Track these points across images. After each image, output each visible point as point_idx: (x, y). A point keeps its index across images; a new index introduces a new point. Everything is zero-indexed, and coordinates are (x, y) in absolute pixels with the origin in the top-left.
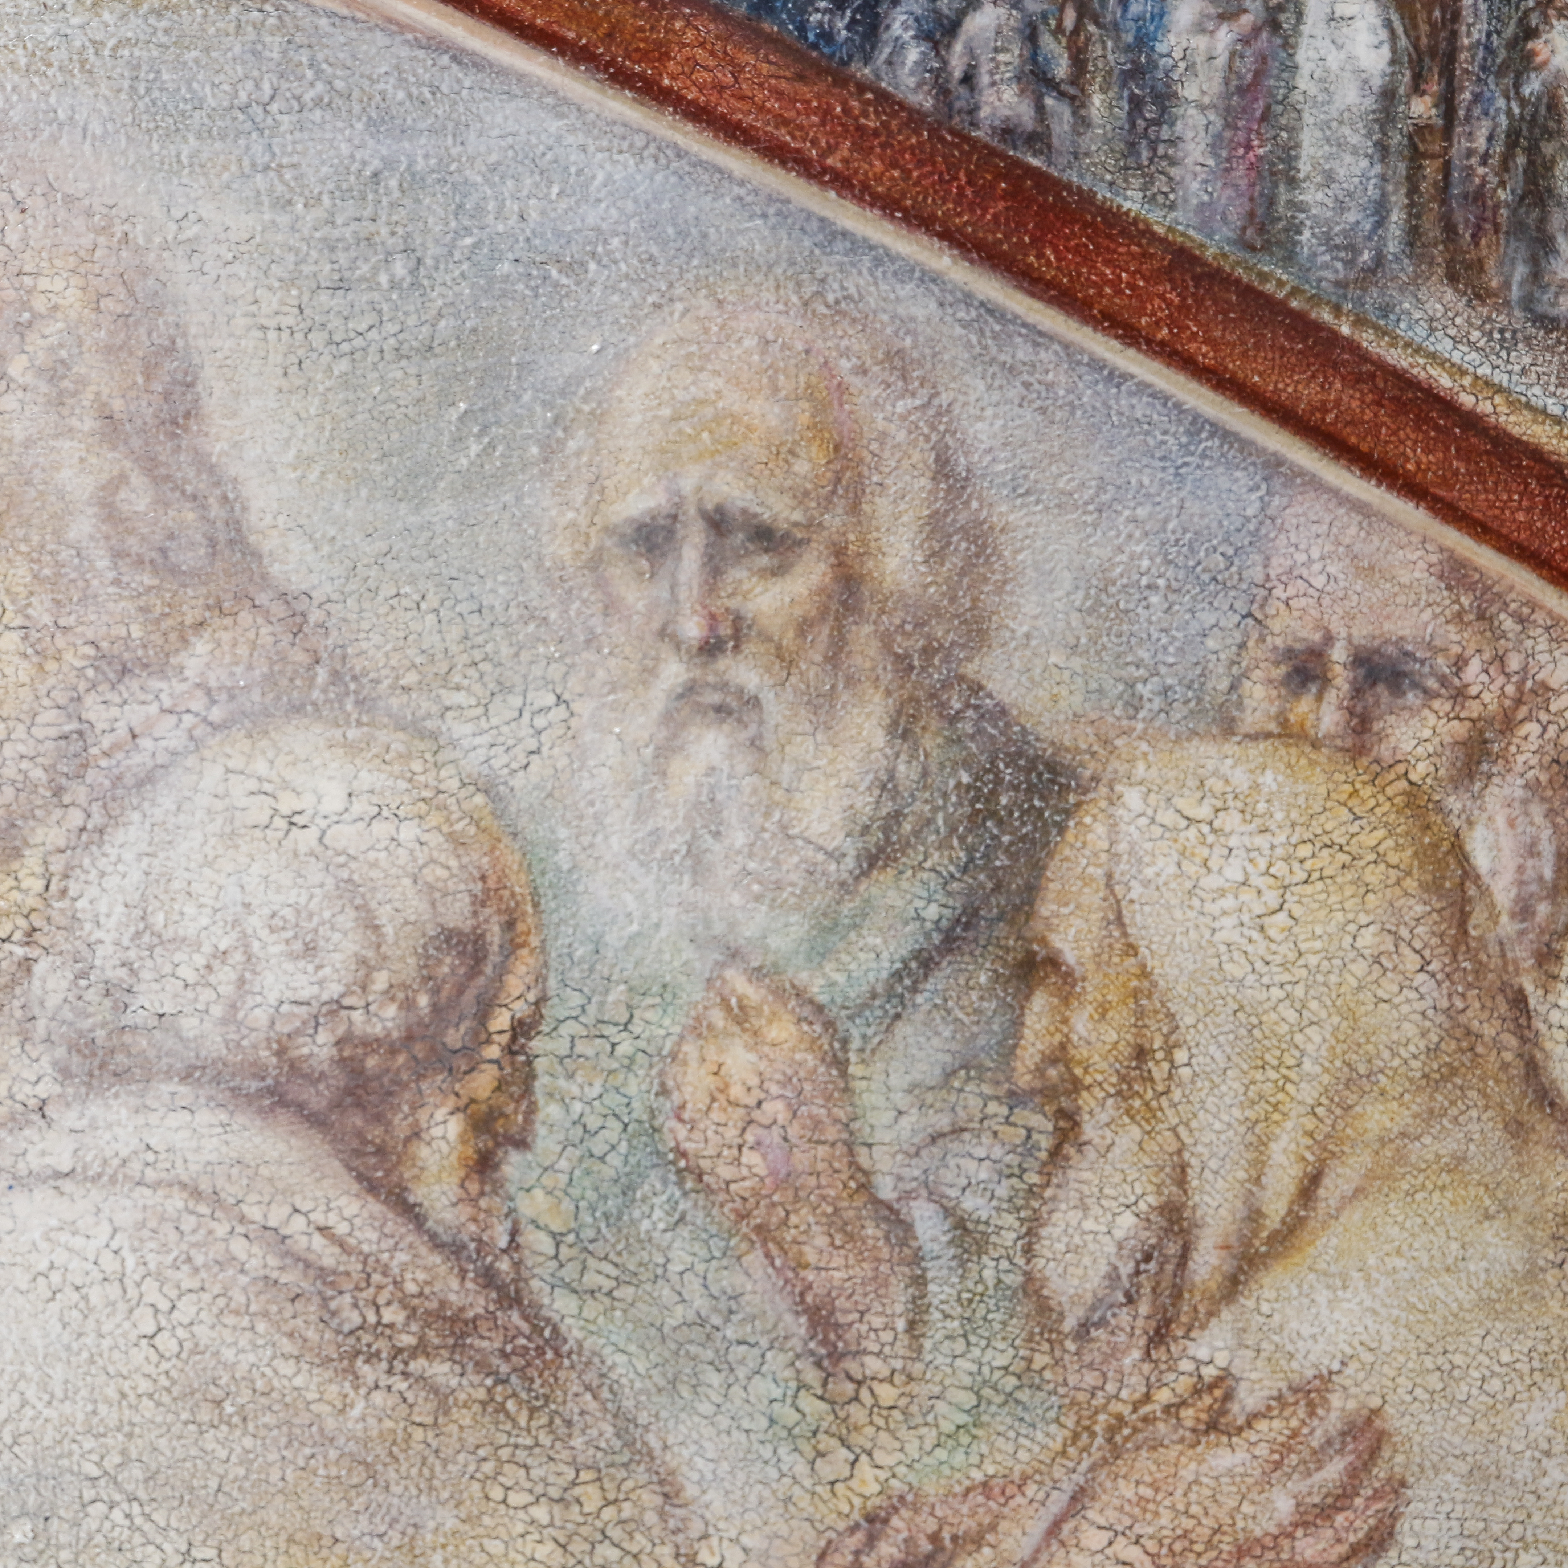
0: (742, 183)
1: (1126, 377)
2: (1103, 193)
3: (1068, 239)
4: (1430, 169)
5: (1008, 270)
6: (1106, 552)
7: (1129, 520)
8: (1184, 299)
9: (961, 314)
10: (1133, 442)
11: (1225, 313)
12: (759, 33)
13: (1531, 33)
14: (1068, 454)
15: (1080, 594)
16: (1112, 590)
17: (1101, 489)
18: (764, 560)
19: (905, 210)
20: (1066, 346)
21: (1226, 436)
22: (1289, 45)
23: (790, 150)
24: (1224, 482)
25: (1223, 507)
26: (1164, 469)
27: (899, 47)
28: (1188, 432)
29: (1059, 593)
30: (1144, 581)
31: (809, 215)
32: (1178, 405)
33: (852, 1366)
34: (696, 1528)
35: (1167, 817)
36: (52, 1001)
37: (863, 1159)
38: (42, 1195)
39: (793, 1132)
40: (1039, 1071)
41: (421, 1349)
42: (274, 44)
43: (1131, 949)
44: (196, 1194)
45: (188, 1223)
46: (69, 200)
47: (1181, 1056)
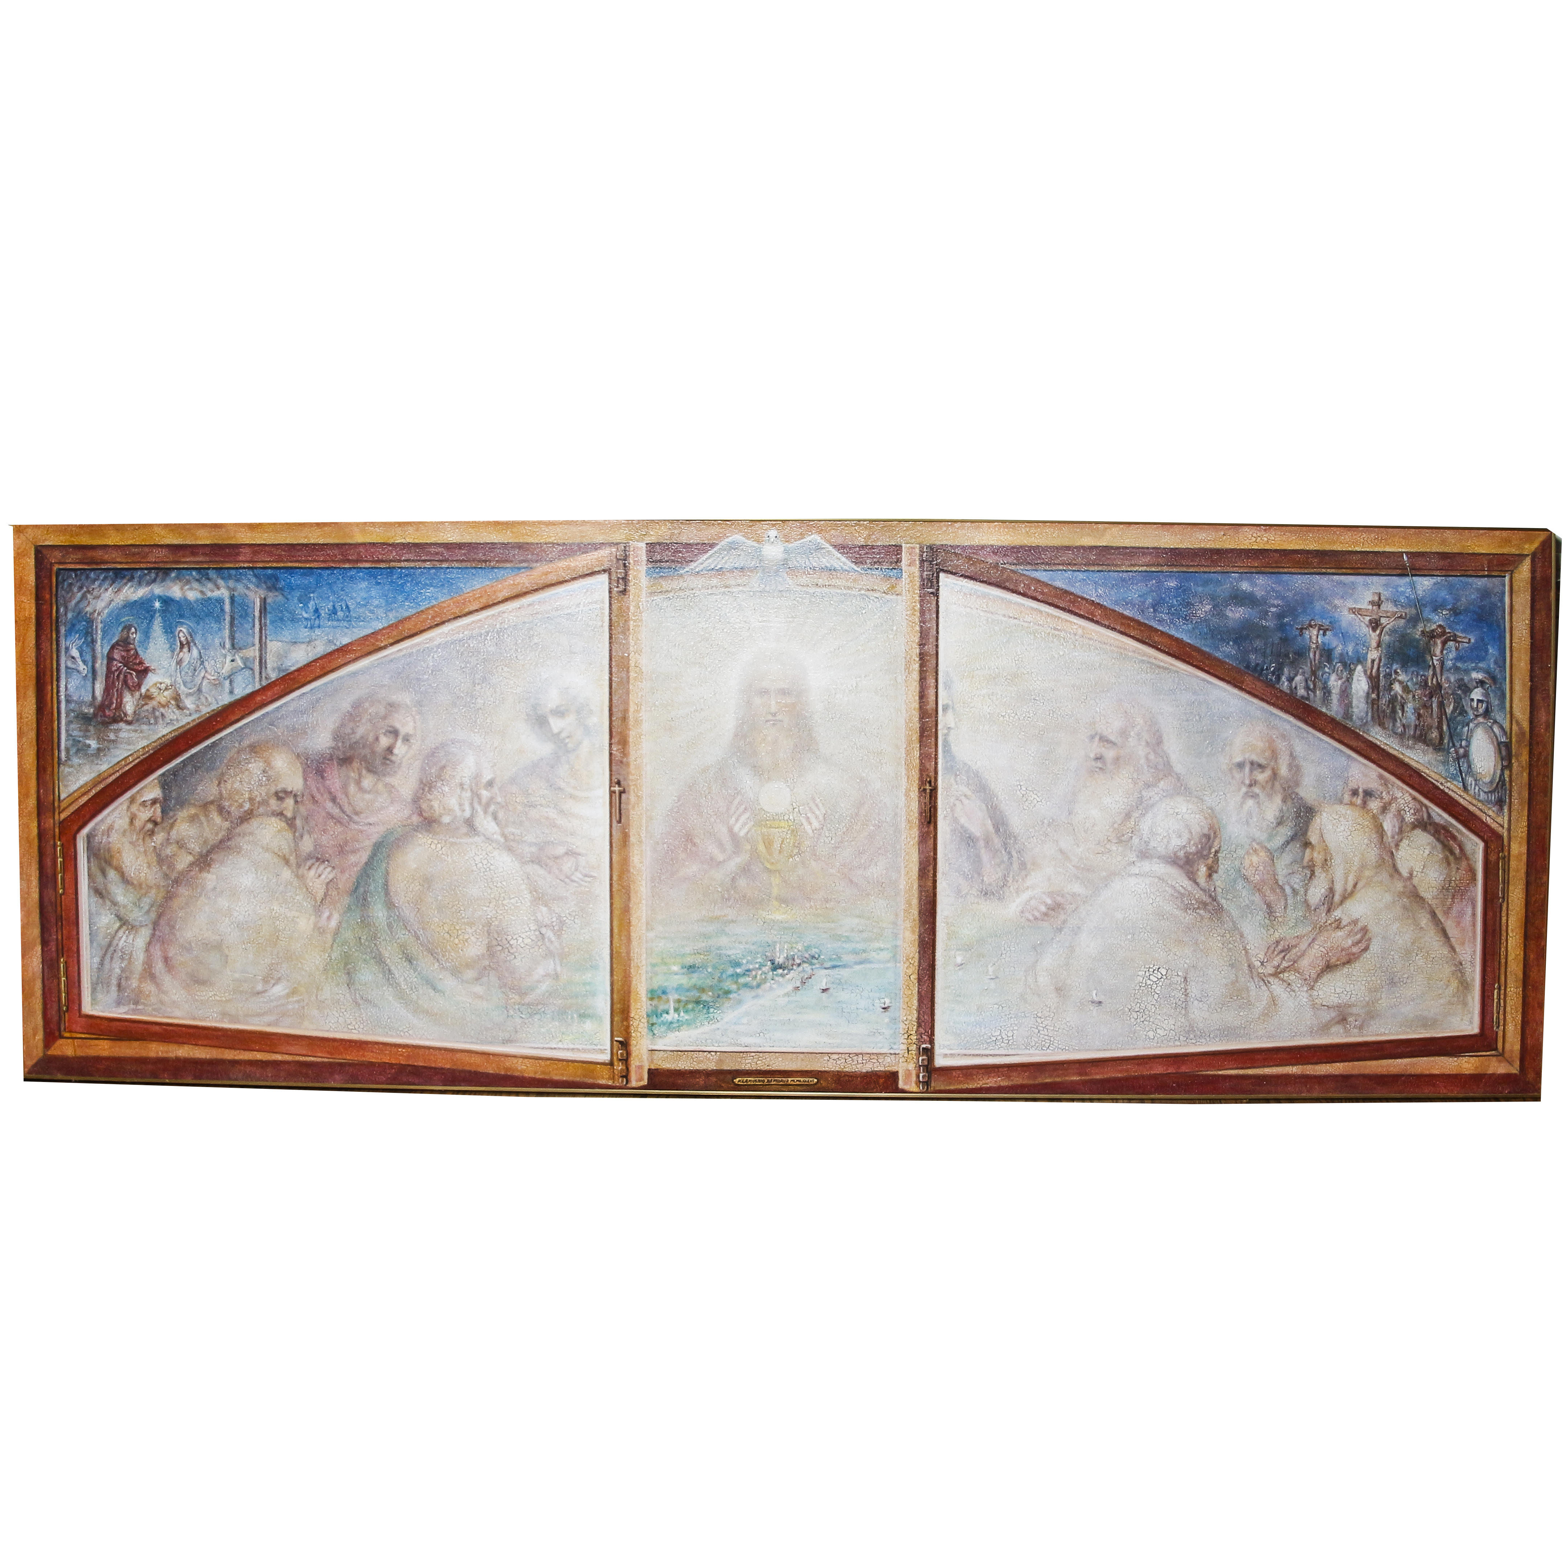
0: (1256, 705)
1: (1323, 740)
2: (1319, 708)
3: (1313, 716)
4: (1375, 706)
5: (1303, 721)
6: (1320, 771)
7: (1324, 765)
8: (1333, 727)
9: (1295, 728)
10: (1325, 752)
11: (1341, 730)
12: (1260, 679)
13: (1392, 684)
14: (1313, 753)
15: (1315, 778)
16: (1321, 777)
17: (1319, 760)
18: (1260, 770)
19: (1285, 710)
20: (1313, 734)
21: (1341, 751)
22: (1351, 684)
23: (1265, 699)
24: (1341, 759)
25: (1340, 763)
26: (1330, 756)
27: (1284, 682)
28: (1334, 750)
29: (1312, 778)
30: (1327, 776)
31: (1268, 710)
32: (1332, 745)
33: (1274, 914)
34: (1246, 942)
35: (1331, 818)
36: (1136, 844)
37: (1276, 877)
38: (1133, 878)
39: (1264, 872)
40: (1308, 863)
41: (1198, 908)
42: (1176, 680)
43: (1324, 842)
44: (1160, 879)
45: (1159, 884)
46: (1142, 705)
47: (1333, 861)
